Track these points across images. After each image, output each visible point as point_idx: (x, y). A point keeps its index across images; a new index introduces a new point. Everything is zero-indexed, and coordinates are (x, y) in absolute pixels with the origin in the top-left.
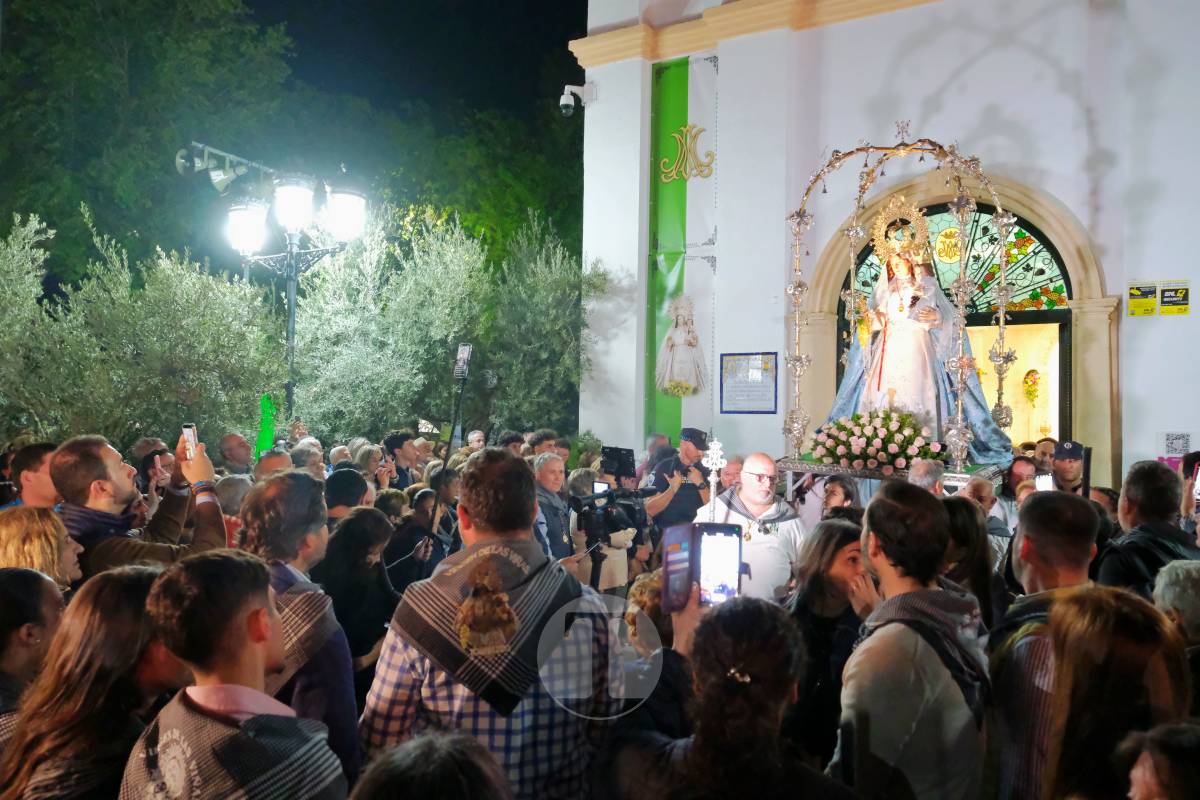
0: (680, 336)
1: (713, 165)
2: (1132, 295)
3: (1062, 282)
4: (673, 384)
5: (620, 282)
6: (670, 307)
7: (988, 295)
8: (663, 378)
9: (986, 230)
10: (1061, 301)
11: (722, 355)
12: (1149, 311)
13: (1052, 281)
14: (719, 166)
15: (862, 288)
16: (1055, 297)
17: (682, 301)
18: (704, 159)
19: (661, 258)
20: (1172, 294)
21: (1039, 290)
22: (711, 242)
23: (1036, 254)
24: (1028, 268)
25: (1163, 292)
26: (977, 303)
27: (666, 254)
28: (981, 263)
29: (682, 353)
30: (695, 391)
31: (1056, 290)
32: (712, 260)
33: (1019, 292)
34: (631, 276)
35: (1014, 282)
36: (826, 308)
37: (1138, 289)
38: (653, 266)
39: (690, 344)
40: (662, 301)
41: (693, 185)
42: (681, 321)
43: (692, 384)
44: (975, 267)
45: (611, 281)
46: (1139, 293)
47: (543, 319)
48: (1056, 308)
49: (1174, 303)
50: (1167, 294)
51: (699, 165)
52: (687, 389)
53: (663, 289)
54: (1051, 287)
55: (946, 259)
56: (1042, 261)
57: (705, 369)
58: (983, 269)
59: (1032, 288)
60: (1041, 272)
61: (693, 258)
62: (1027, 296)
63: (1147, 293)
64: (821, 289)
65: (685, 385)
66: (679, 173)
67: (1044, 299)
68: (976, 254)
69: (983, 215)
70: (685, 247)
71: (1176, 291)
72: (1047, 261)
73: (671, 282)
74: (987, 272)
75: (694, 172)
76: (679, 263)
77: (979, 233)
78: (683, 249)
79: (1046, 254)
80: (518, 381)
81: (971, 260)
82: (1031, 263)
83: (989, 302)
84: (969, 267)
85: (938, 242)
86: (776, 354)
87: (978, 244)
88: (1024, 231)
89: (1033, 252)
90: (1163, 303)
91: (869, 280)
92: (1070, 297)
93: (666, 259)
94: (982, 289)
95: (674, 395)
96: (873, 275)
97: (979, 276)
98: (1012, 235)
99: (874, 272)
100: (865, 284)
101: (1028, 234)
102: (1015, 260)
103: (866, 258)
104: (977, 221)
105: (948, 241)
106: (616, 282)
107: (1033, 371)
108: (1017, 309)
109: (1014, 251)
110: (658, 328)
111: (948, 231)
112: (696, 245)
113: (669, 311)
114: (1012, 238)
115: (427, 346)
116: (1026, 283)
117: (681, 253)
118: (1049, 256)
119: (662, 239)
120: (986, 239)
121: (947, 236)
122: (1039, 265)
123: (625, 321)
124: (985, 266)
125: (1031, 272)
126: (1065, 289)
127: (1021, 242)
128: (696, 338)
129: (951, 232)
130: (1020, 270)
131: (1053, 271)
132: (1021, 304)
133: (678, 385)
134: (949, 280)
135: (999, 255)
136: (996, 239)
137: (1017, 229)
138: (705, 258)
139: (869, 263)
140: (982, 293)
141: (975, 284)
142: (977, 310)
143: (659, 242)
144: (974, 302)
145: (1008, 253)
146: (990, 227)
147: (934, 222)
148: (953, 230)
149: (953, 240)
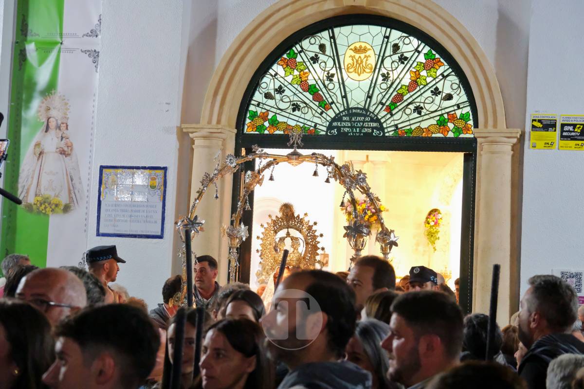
0: (51, 142)
2: (533, 126)
3: (468, 109)
4: (39, 198)
6: (40, 107)
7: (396, 117)
8: (27, 193)
9: (396, 47)
10: (467, 129)
11: (102, 168)
12: (549, 145)
13: (459, 108)
15: (265, 100)
16: (461, 124)
17: (56, 100)
19: (30, 47)
20: (571, 128)
21: (446, 116)
22: (94, 33)
23: (444, 77)
24: (436, 92)
25: (563, 125)
26: (385, 125)
27: (37, 43)
28: (389, 83)
29: (52, 163)
30: (67, 209)
31: (463, 118)
32: (95, 55)
33: (427, 117)
35: (422, 105)
37: (540, 121)
38: (20, 57)
39: (63, 153)
40: (29, 99)
42: (53, 124)
43: (64, 200)
44: (384, 86)
46: (541, 126)
48: (462, 136)
49: (573, 138)
50: (566, 128)
52: (57, 205)
53: (31, 86)
54: (458, 113)
55: (354, 75)
56: (450, 84)
57: (80, 183)
58: (392, 89)
59: (440, 113)
60: (449, 97)
61: (70, 51)
62: (433, 122)
63: (548, 126)
64: (219, 98)
65: (54, 201)
67: (451, 126)
68: (385, 72)
69: (394, 31)
70: (61, 35)
71: (574, 126)
72: (455, 86)
73: (42, 77)
74: (395, 93)
76: (53, 55)
77: (389, 51)
78: (59, 40)
79: (454, 79)
81: (380, 78)
82: (439, 85)
83: (396, 126)
84: (378, 86)
85: (347, 55)
86: (165, 169)
87: (387, 62)
88: (434, 52)
89: (442, 74)
90: (563, 137)
91: (272, 92)
92: (476, 125)
93: (37, 49)
94: (389, 110)
95: (39, 212)
96: (277, 87)
97: (387, 96)
98: (422, 55)
99: (277, 84)
100: (268, 96)
101: (437, 56)
102: (424, 83)
103: (270, 67)
104: (388, 38)
105: (357, 56)
107: (435, 210)
108: (424, 135)
109: (424, 73)
110: (24, 131)
111: (358, 45)
112: (74, 35)
113: (38, 111)
114: (422, 59)
116: (434, 108)
117: (56, 43)
118: (457, 81)
119: (33, 24)
120: (396, 57)
121: (356, 50)
122: (447, 91)
124: (394, 86)
125: (440, 96)
126: (471, 117)
127: (430, 65)
128: (70, 146)
129: (361, 47)
130: (429, 93)
131: (461, 97)
132: (428, 129)
133: (46, 201)
134: (357, 99)
135: (408, 76)
136: (406, 58)
137: (427, 49)
138: (85, 52)
139: (273, 73)
140: (389, 116)
141: (383, 104)
142: (384, 133)
143: (30, 27)
144: (381, 124)
145: (417, 74)
146: (401, 44)
147: (343, 33)
148: (363, 45)
149: (363, 56)
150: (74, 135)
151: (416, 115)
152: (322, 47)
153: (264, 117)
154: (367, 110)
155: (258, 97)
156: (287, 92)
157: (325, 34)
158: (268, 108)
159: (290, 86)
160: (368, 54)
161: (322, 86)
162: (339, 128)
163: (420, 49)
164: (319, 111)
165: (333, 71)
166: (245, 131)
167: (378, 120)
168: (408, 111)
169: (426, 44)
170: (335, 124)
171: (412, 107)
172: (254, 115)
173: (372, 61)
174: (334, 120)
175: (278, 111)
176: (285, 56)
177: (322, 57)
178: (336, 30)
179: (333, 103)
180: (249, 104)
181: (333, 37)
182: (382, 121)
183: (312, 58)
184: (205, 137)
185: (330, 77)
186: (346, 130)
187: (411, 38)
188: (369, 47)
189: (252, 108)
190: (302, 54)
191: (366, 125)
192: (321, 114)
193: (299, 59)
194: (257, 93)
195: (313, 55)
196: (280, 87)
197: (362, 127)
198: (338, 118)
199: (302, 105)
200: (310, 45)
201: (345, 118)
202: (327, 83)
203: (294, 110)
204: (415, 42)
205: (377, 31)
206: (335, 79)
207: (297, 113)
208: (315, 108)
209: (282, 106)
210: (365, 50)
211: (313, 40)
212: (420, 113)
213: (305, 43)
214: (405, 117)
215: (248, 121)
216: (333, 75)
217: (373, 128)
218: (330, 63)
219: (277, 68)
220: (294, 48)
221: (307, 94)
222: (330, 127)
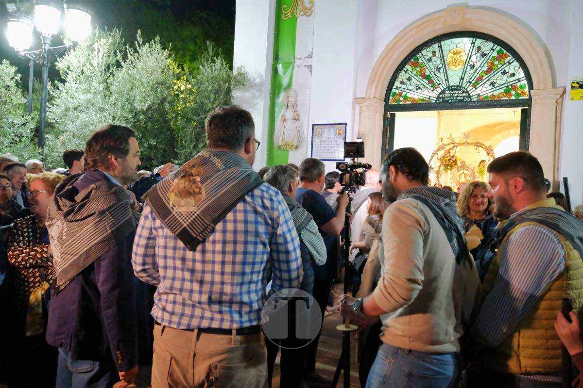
0: (289, 114)
1: (312, 9)
2: (573, 87)
3: (525, 82)
4: (284, 143)
5: (255, 79)
6: (284, 96)
7: (477, 90)
8: (279, 139)
9: (479, 49)
10: (524, 94)
11: (313, 125)
13: (519, 81)
14: (316, 9)
15: (401, 85)
16: (520, 91)
17: (292, 93)
18: (308, 5)
19: (280, 66)
21: (510, 87)
22: (310, 56)
23: (510, 63)
24: (504, 73)
26: (471, 95)
27: (283, 64)
28: (475, 70)
29: (290, 124)
30: (297, 147)
31: (521, 87)
32: (310, 67)
33: (498, 88)
34: (261, 76)
35: (495, 81)
36: (377, 96)
37: (577, 83)
38: (275, 71)
39: (295, 119)
40: (279, 92)
41: (301, 21)
42: (290, 105)
43: (295, 143)
44: (471, 72)
45: (249, 80)
46: (578, 86)
47: (206, 101)
48: (520, 98)
51: (305, 8)
52: (292, 146)
53: (280, 85)
54: (518, 85)
55: (453, 68)
56: (514, 68)
57: (303, 134)
58: (476, 74)
59: (506, 85)
60: (513, 75)
61: (298, 66)
62: (502, 91)
64: (375, 84)
65: (291, 144)
66: (293, 14)
67: (513, 92)
68: (472, 63)
69: (478, 40)
70: (294, 58)
72: (517, 68)
73: (285, 81)
74: (478, 76)
75: (302, 13)
76: (290, 69)
77: (475, 51)
78: (293, 61)
79: (516, 64)
80: (191, 138)
81: (469, 67)
82: (507, 69)
83: (479, 95)
84: (467, 72)
85: (449, 56)
86: (346, 124)
87: (474, 58)
88: (503, 50)
89: (508, 62)
91: (405, 81)
93: (283, 67)
94: (475, 86)
95: (284, 150)
96: (407, 78)
97: (473, 78)
98: (495, 52)
99: (408, 76)
100: (402, 83)
101: (505, 52)
102: (496, 68)
103: (404, 66)
104: (474, 43)
105: (455, 56)
106: (252, 80)
108: (496, 99)
109: (496, 63)
110: (277, 109)
111: (455, 50)
112: (300, 58)
113: (283, 99)
114: (495, 54)
115: (134, 114)
116: (503, 82)
117: (292, 63)
118: (519, 66)
119: (281, 55)
120: (479, 54)
121: (454, 53)
122: (512, 71)
123: (257, 104)
124: (477, 72)
125: (507, 75)
126: (527, 86)
127: (500, 57)
128: (298, 115)
129: (457, 51)
130: (499, 74)
131: (521, 74)
132: (498, 96)
133: (287, 144)
134: (454, 81)
135: (486, 65)
136: (485, 54)
137: (499, 48)
138: (306, 66)
139: (405, 70)
140: (474, 89)
141: (471, 83)
142: (471, 99)
143: (279, 56)
144: (469, 94)
145: (492, 63)
146: (482, 47)
147: (447, 44)
148: (459, 50)
149: (458, 56)
150: (300, 109)
151: (491, 87)
152: (434, 53)
153: (400, 95)
154: (461, 86)
155: (397, 84)
156: (413, 80)
157: (436, 46)
158: (403, 90)
159: (415, 77)
160: (461, 54)
161: (434, 75)
162: (443, 98)
163: (494, 48)
164: (432, 89)
165: (441, 66)
166: (389, 103)
167: (467, 92)
168: (486, 85)
169: (498, 45)
170: (441, 96)
171: (488, 83)
172: (395, 94)
173: (464, 58)
174: (440, 93)
175: (408, 91)
176: (412, 60)
177: (434, 59)
178: (443, 43)
179: (440, 84)
180: (392, 88)
181: (440, 47)
182: (470, 92)
183: (428, 60)
184: (367, 106)
185: (438, 69)
186: (448, 99)
187: (489, 42)
188: (462, 50)
189: (393, 90)
190: (422, 58)
191: (460, 95)
192: (433, 91)
193: (420, 61)
194: (396, 82)
195: (429, 58)
196: (409, 77)
197: (458, 96)
198: (443, 92)
199: (422, 86)
200: (427, 53)
201: (447, 92)
202: (436, 73)
203: (417, 90)
204: (491, 44)
205: (466, 41)
206: (441, 70)
207: (419, 91)
208: (430, 88)
209: (410, 88)
210: (460, 52)
211: (428, 49)
212: (493, 86)
213: (424, 52)
214: (484, 89)
215: (391, 98)
216: (440, 68)
217: (464, 97)
218: (439, 61)
219: (408, 67)
220: (418, 55)
221: (425, 80)
222: (438, 98)
